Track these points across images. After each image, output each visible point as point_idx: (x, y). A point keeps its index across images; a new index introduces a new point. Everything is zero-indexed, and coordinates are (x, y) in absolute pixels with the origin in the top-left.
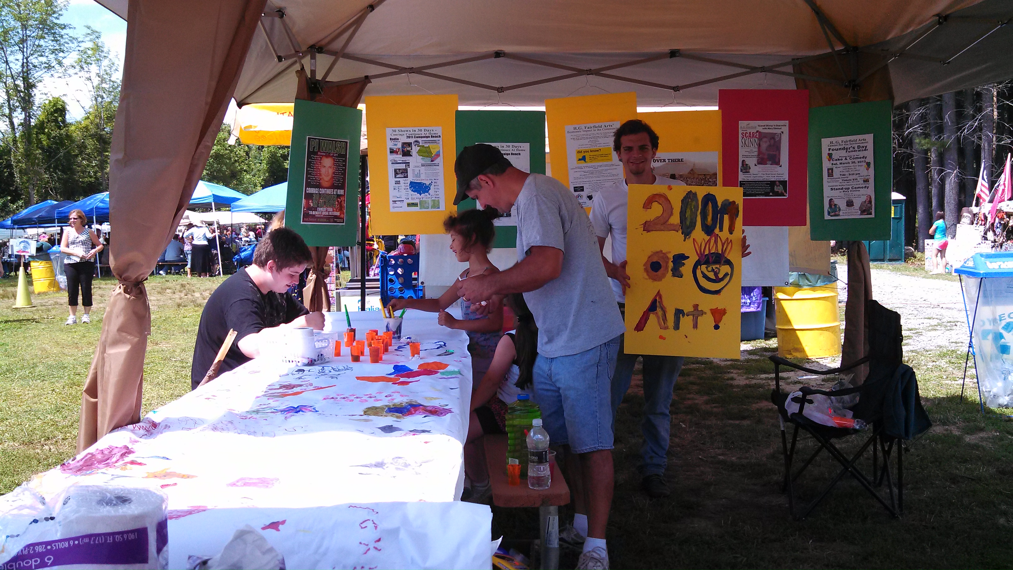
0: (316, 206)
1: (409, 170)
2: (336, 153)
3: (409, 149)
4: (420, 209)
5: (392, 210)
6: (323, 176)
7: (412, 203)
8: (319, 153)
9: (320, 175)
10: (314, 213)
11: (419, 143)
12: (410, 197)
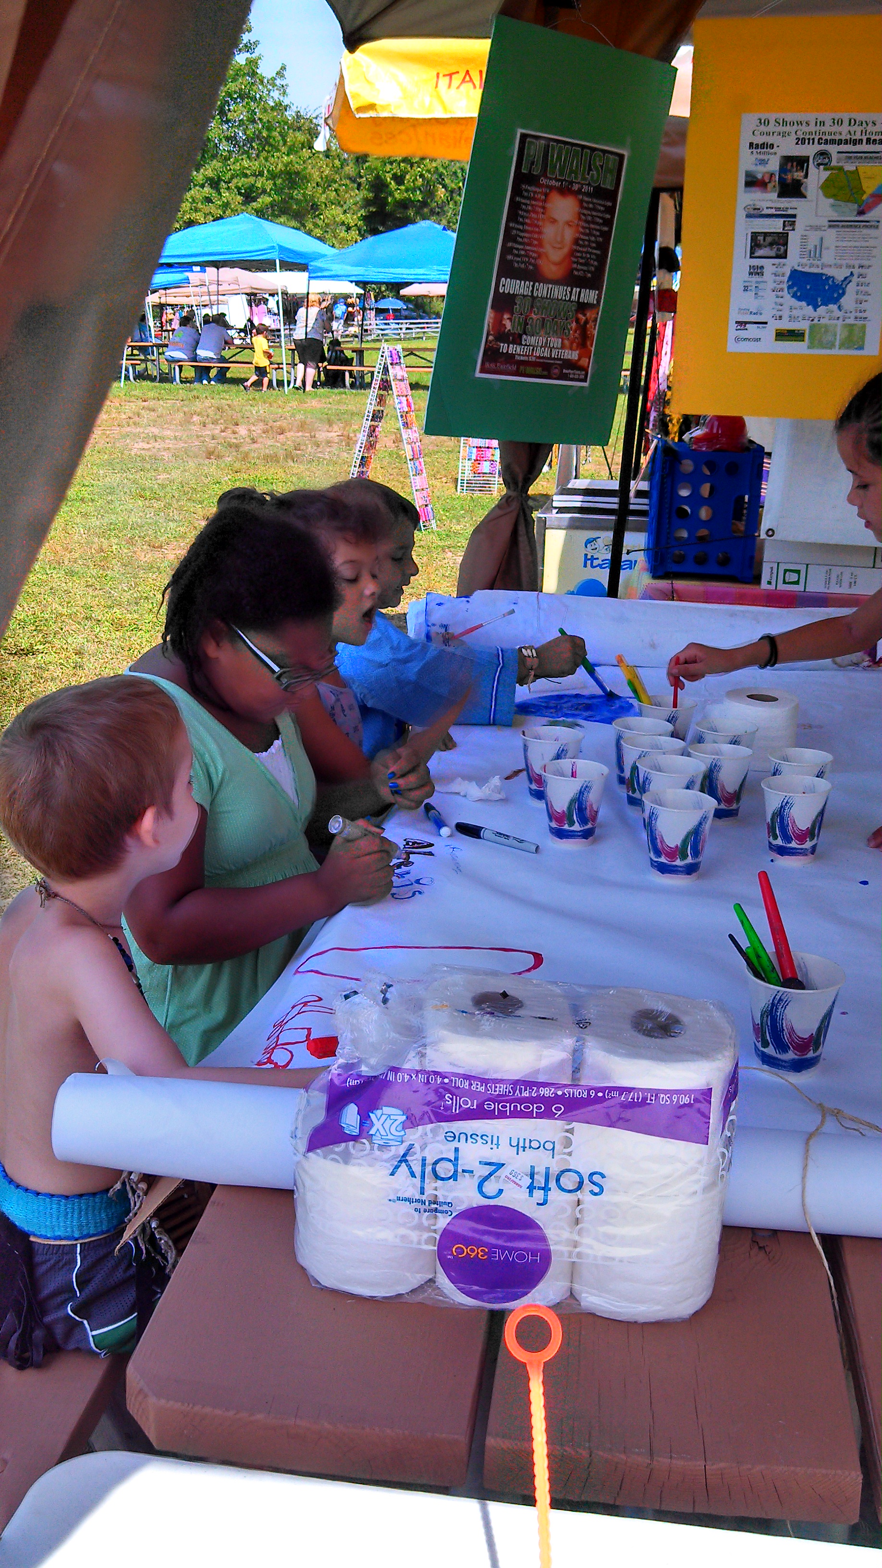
0: (519, 330)
1: (794, 239)
2: (589, 185)
3: (799, 175)
4: (809, 347)
5: (732, 347)
6: (548, 249)
7: (789, 331)
8: (543, 181)
9: (540, 245)
10: (513, 349)
11: (830, 159)
12: (786, 314)
